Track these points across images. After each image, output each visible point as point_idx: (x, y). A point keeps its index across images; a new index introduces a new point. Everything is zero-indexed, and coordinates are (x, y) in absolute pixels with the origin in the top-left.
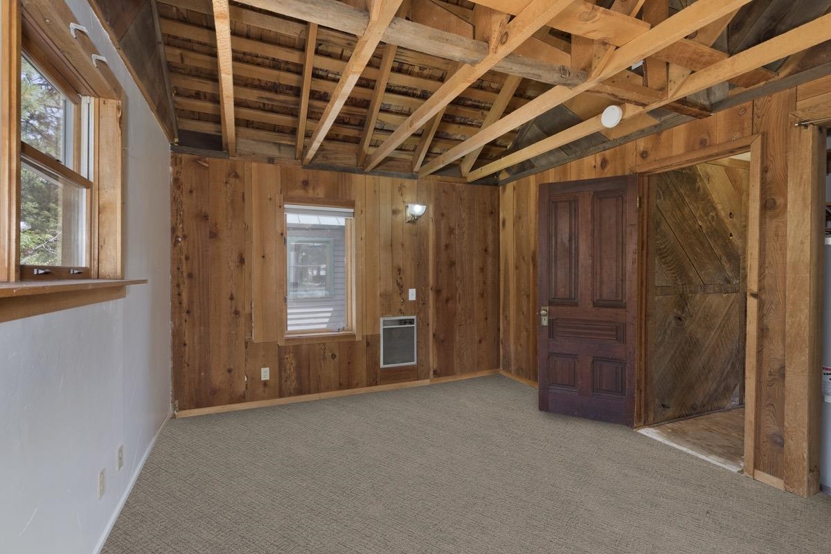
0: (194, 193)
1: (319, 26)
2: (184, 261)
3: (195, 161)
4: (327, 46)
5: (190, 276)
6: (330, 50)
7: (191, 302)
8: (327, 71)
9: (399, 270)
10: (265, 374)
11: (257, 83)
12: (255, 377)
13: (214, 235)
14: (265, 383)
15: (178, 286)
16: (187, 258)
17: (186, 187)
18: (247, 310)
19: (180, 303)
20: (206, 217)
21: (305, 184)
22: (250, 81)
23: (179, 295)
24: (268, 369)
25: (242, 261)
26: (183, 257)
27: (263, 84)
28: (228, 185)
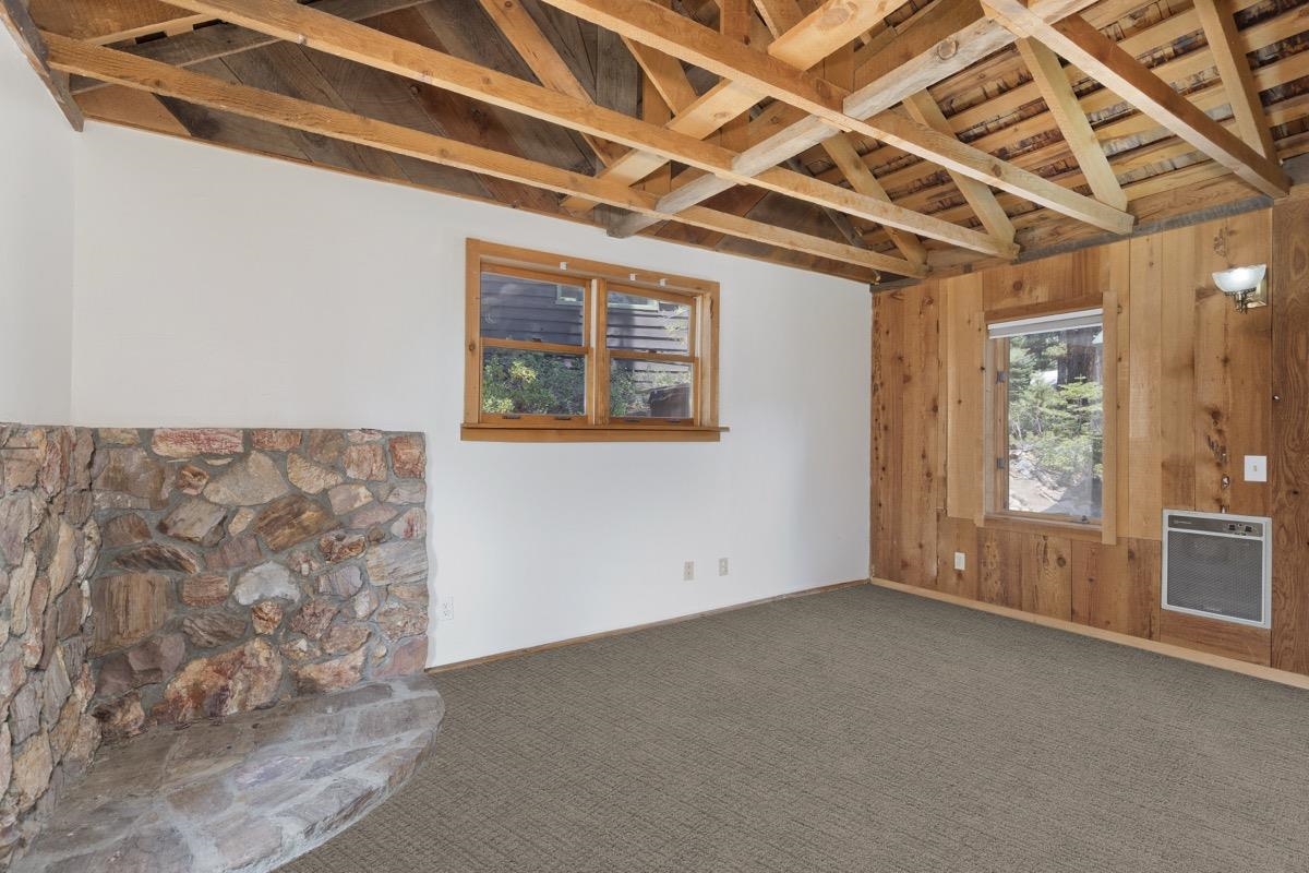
0: (890, 334)
1: (928, 88)
2: (881, 412)
3: (892, 296)
4: (960, 98)
5: (886, 428)
6: (967, 99)
7: (886, 458)
8: (982, 124)
9: (1215, 414)
10: (960, 561)
11: (918, 184)
12: (946, 563)
13: (907, 379)
14: (959, 574)
15: (876, 439)
16: (883, 408)
17: (883, 329)
18: (940, 473)
19: (877, 458)
20: (901, 359)
21: (1018, 286)
22: (911, 187)
23: (877, 449)
24: (962, 556)
25: (935, 409)
26: (880, 407)
27: (925, 182)
28: (922, 316)
